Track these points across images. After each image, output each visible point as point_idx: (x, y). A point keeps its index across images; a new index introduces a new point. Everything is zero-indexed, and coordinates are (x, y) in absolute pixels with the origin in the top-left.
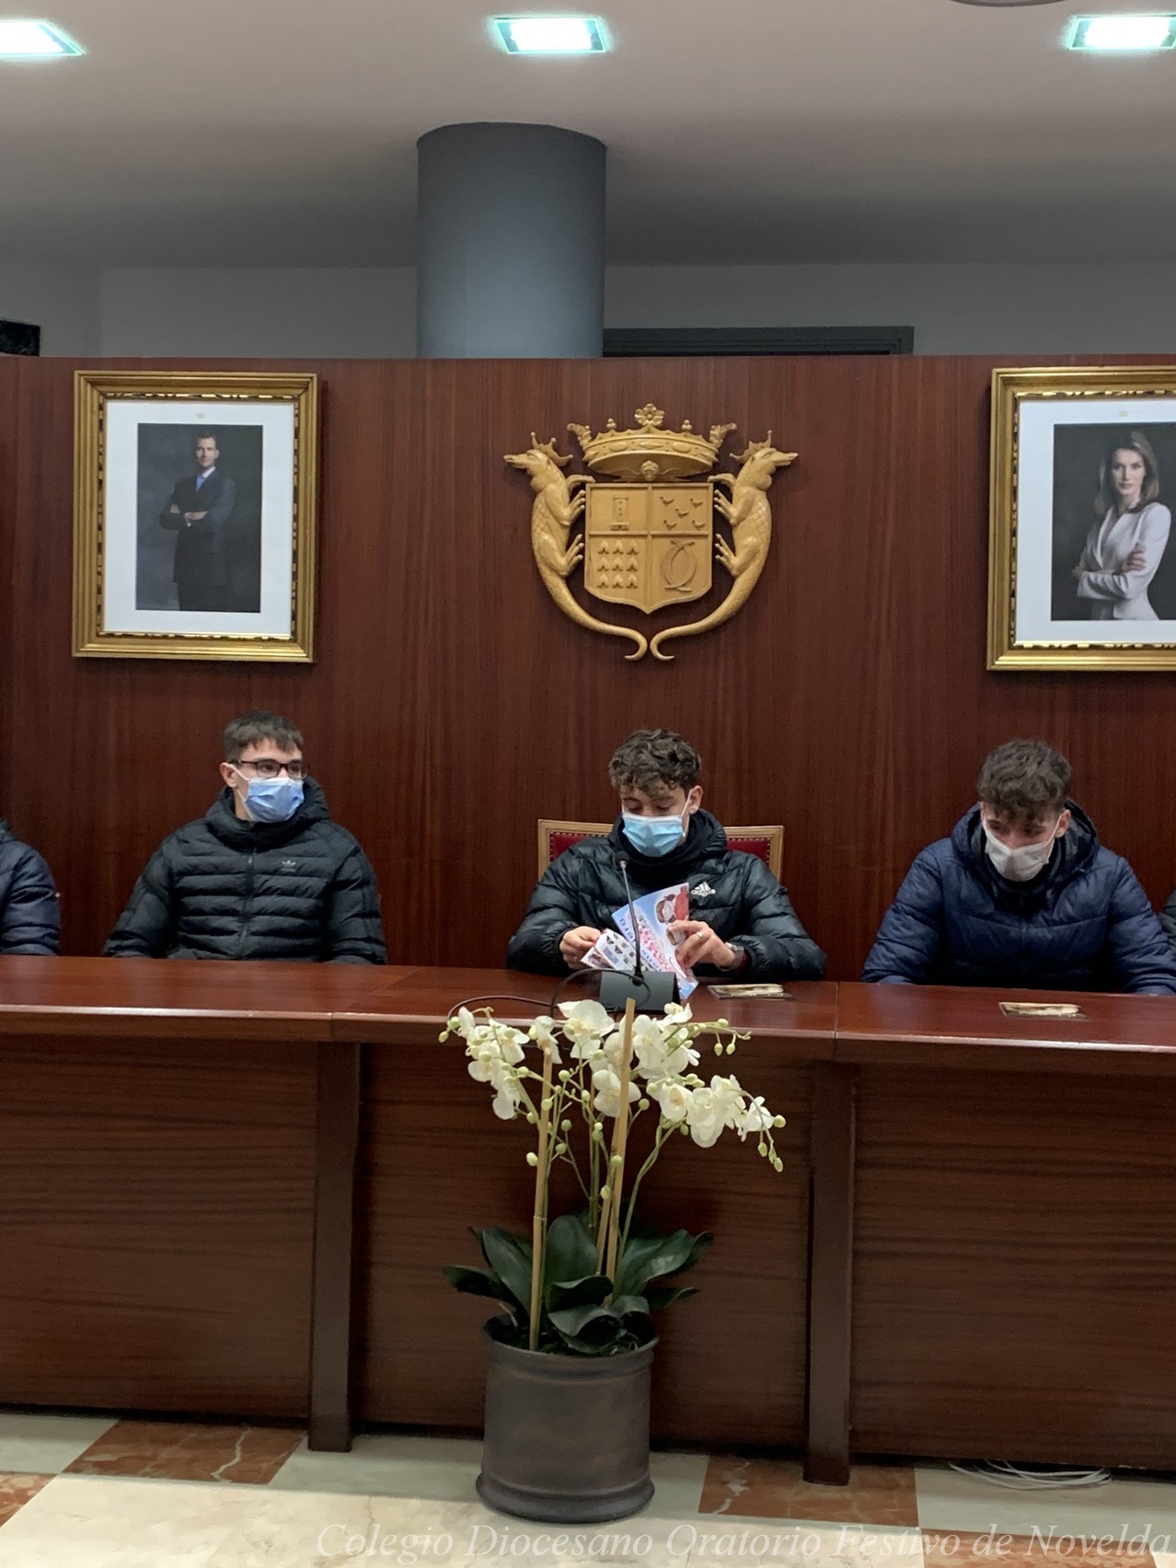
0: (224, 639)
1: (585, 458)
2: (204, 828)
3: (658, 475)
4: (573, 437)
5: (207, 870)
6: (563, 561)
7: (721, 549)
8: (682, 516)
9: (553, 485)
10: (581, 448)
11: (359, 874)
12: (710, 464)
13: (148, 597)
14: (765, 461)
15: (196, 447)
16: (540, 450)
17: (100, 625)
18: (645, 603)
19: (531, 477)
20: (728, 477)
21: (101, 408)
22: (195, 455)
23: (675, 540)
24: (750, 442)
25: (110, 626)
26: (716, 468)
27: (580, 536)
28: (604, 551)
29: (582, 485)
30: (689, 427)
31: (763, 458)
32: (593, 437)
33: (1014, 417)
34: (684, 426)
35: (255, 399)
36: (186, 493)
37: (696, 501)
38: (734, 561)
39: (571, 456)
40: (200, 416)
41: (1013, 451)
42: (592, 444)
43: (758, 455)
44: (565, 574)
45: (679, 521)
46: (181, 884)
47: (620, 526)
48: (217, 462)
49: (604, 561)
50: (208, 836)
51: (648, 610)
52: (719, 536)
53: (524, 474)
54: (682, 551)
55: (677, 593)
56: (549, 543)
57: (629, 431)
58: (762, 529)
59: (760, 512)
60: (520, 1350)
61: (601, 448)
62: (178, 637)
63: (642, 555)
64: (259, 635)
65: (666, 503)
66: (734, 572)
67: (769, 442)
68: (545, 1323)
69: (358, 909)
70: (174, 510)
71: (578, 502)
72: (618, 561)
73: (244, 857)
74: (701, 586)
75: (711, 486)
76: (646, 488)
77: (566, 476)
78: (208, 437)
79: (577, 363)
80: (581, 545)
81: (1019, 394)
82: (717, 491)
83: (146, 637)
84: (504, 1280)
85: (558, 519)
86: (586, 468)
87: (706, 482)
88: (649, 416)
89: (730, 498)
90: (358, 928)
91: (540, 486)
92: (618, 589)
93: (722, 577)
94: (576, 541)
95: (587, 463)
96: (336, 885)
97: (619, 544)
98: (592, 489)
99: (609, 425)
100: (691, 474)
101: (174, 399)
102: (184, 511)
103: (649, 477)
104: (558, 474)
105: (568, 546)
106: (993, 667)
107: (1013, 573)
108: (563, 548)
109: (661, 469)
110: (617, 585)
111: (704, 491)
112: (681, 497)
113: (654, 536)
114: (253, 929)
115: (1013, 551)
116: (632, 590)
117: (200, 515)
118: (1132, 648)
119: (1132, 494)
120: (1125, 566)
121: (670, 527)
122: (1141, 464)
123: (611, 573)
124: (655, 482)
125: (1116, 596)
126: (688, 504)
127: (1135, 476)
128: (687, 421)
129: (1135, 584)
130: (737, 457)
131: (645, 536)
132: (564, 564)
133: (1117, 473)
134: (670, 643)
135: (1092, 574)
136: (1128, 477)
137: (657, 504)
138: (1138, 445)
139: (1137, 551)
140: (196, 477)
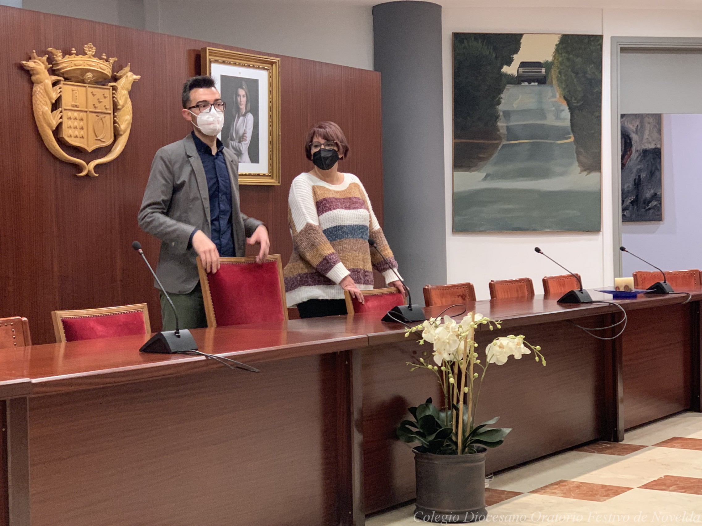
1: (57, 67)
3: (91, 80)
6: (55, 122)
7: (117, 121)
8: (100, 102)
9: (44, 79)
10: (56, 61)
12: (110, 76)
14: (129, 78)
16: (39, 60)
18: (88, 147)
19: (32, 75)
23: (98, 114)
27: (60, 109)
28: (70, 118)
29: (58, 82)
30: (104, 57)
31: (128, 76)
33: (210, 70)
34: (102, 57)
37: (105, 95)
38: (121, 127)
39: (51, 65)
42: (63, 60)
44: (53, 129)
45: (99, 105)
47: (76, 105)
49: (70, 123)
51: (90, 150)
52: (115, 114)
54: (101, 120)
55: (100, 142)
56: (47, 111)
57: (81, 56)
61: (66, 63)
63: (85, 121)
65: (94, 95)
66: (121, 133)
67: (130, 69)
71: (59, 90)
72: (76, 123)
74: (108, 140)
76: (85, 86)
77: (50, 75)
80: (61, 114)
81: (212, 59)
82: (113, 91)
85: (50, 99)
87: (110, 86)
88: (90, 49)
91: (40, 80)
92: (76, 139)
94: (59, 112)
97: (76, 114)
98: (64, 84)
99: (73, 52)
103: (88, 81)
104: (47, 74)
105: (53, 113)
109: (94, 77)
110: (76, 137)
111: (108, 91)
113: (90, 112)
116: (82, 139)
118: (246, 175)
119: (243, 107)
120: (241, 140)
121: (95, 108)
122: (245, 95)
123: (73, 130)
124: (89, 84)
125: (239, 152)
126: (102, 96)
127: (244, 100)
128: (104, 54)
129: (244, 147)
130: (118, 75)
131: (86, 112)
132: (55, 124)
133: (239, 99)
134: (97, 167)
135: (232, 142)
136: (242, 101)
137: (90, 95)
138: (244, 87)
139: (245, 133)
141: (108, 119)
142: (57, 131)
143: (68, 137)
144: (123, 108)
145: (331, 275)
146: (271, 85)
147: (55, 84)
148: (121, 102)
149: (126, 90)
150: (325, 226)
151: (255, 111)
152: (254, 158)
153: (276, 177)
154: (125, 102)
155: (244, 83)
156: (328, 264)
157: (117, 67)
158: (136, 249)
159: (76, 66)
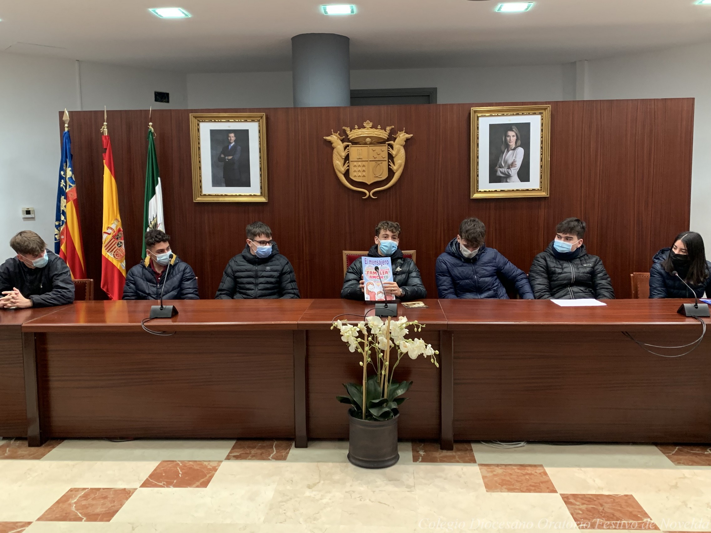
0: (240, 195)
1: (348, 137)
2: (241, 257)
3: (371, 142)
4: (345, 131)
5: (242, 270)
6: (343, 169)
7: (391, 164)
8: (379, 154)
9: (339, 145)
10: (347, 134)
11: (289, 270)
12: (386, 138)
13: (216, 183)
14: (403, 137)
15: (228, 136)
16: (335, 135)
17: (201, 192)
18: (368, 181)
19: (332, 144)
20: (392, 142)
21: (198, 125)
22: (228, 139)
23: (376, 162)
24: (399, 132)
25: (204, 193)
26: (388, 140)
27: (348, 161)
28: (355, 166)
29: (348, 146)
30: (380, 127)
31: (402, 136)
32: (351, 131)
33: (477, 122)
34: (378, 127)
35: (246, 121)
36: (226, 151)
37: (383, 150)
38: (394, 168)
39: (344, 137)
40: (229, 127)
41: (477, 133)
42: (351, 133)
43: (401, 135)
44: (344, 173)
45: (377, 156)
46: (236, 275)
47: (360, 158)
48: (235, 141)
49: (355, 169)
50: (243, 260)
51: (369, 183)
52: (390, 160)
53: (330, 143)
54: (379, 166)
55: (378, 178)
56: (338, 163)
57: (362, 129)
58: (403, 158)
59: (402, 153)
60: (360, 420)
61: (354, 134)
62: (226, 195)
63: (366, 167)
64: (250, 194)
65: (374, 151)
66: (395, 171)
67: (404, 131)
68: (367, 411)
69: (289, 280)
70: (222, 156)
71: (347, 151)
72: (360, 169)
73: (255, 267)
74: (385, 176)
75: (387, 145)
76: (367, 146)
77: (343, 143)
78: (232, 133)
79: (344, 108)
80: (348, 164)
81: (479, 115)
82: (389, 147)
83: (216, 195)
84: (354, 399)
85: (341, 156)
86: (349, 141)
87: (385, 144)
88: (368, 124)
89: (392, 148)
90: (289, 286)
91: (335, 146)
92: (360, 177)
93: (391, 173)
94: (347, 163)
95: (349, 139)
96: (282, 273)
97: (360, 163)
98: (351, 147)
99: (355, 127)
100: (380, 142)
101: (221, 121)
102: (225, 156)
103: (368, 143)
104: (340, 142)
105: (344, 164)
106: (473, 198)
107: (477, 169)
108: (343, 165)
109: (372, 140)
110: (360, 176)
111: (385, 147)
112: (378, 148)
113: (370, 161)
114: (259, 288)
115: (478, 163)
116: (364, 177)
117: (230, 157)
119: (513, 145)
121: (375, 158)
122: (515, 135)
123: (357, 172)
124: (370, 144)
125: (508, 175)
126: (380, 151)
127: (513, 139)
129: (514, 172)
130: (394, 136)
131: (367, 161)
133: (508, 139)
137: (371, 151)
138: (514, 130)
140: (229, 146)
141: (385, 164)
143: (355, 177)
144: (397, 156)
149: (398, 145)
151: (525, 145)
153: (547, 190)
154: (398, 153)
155: (513, 127)
157: (393, 132)
159: (359, 135)
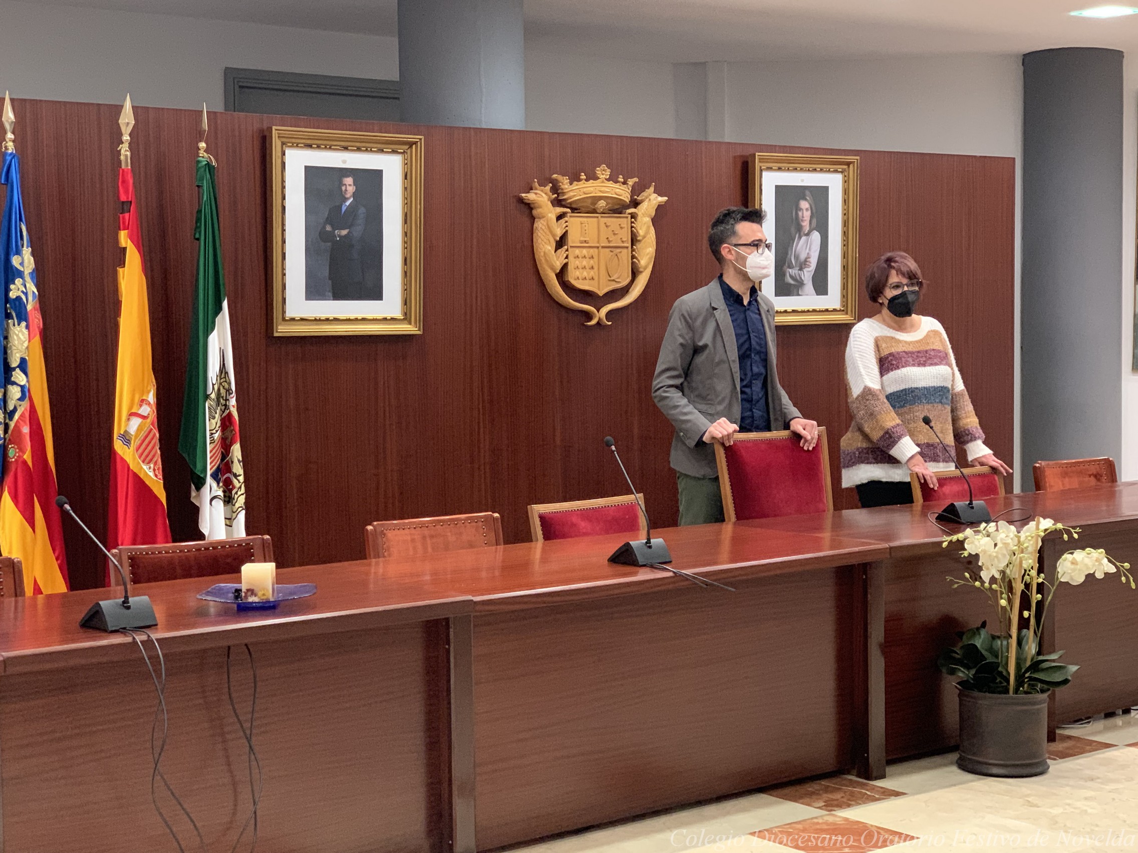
1: (565, 197)
3: (605, 209)
6: (556, 264)
7: (636, 255)
8: (615, 235)
9: (547, 213)
10: (563, 190)
12: (627, 202)
13: (313, 292)
14: (655, 203)
15: (341, 184)
16: (541, 191)
17: (285, 312)
18: (600, 289)
19: (534, 208)
20: (635, 210)
21: (283, 153)
22: (341, 190)
23: (612, 249)
24: (645, 190)
25: (289, 314)
27: (566, 247)
28: (577, 257)
29: (564, 214)
30: (621, 180)
31: (652, 200)
32: (571, 184)
33: (760, 180)
34: (619, 179)
35: (380, 151)
36: (336, 217)
37: (622, 226)
38: (641, 263)
39: (558, 195)
40: (344, 162)
42: (570, 189)
43: (650, 198)
44: (557, 271)
45: (613, 237)
47: (585, 241)
48: (354, 195)
49: (577, 262)
51: (601, 293)
52: (634, 247)
54: (616, 258)
55: (614, 282)
56: (547, 250)
57: (592, 181)
58: (652, 244)
59: (651, 233)
63: (596, 259)
64: (384, 316)
65: (607, 227)
66: (641, 270)
67: (653, 190)
70: (328, 228)
71: (563, 225)
72: (585, 263)
74: (625, 280)
75: (629, 215)
78: (349, 176)
80: (567, 252)
81: (763, 167)
82: (632, 220)
85: (554, 235)
87: (627, 213)
88: (603, 172)
91: (538, 215)
92: (585, 281)
94: (563, 250)
95: (566, 200)
97: (585, 251)
98: (571, 216)
99: (582, 177)
101: (330, 149)
102: (334, 229)
103: (600, 210)
104: (551, 207)
105: (557, 253)
109: (607, 205)
110: (585, 278)
111: (626, 220)
112: (614, 222)
113: (603, 247)
116: (592, 282)
117: (344, 232)
118: (808, 311)
119: (806, 225)
120: (803, 266)
121: (609, 242)
122: (809, 209)
123: (581, 270)
124: (601, 213)
125: (800, 282)
126: (619, 227)
127: (807, 215)
128: (621, 176)
129: (807, 276)
130: (639, 198)
131: (598, 247)
132: (558, 266)
133: (800, 214)
134: (609, 314)
135: (790, 270)
136: (804, 216)
137: (603, 226)
138: (808, 198)
139: (808, 257)
140: (341, 205)
141: (625, 255)
142: (561, 274)
143: (575, 279)
144: (645, 240)
145: (894, 452)
146: (846, 192)
147: (560, 217)
148: (641, 232)
149: (648, 217)
150: (890, 390)
151: (822, 226)
152: (821, 288)
153: (852, 311)
154: (647, 232)
155: (807, 193)
156: (890, 438)
157: (637, 190)
158: (608, 445)
159: (585, 193)
